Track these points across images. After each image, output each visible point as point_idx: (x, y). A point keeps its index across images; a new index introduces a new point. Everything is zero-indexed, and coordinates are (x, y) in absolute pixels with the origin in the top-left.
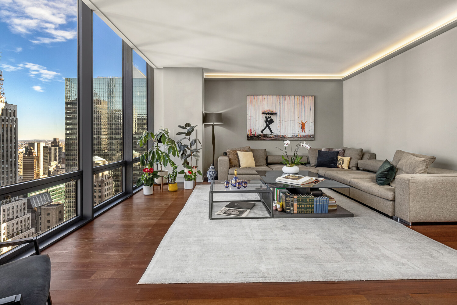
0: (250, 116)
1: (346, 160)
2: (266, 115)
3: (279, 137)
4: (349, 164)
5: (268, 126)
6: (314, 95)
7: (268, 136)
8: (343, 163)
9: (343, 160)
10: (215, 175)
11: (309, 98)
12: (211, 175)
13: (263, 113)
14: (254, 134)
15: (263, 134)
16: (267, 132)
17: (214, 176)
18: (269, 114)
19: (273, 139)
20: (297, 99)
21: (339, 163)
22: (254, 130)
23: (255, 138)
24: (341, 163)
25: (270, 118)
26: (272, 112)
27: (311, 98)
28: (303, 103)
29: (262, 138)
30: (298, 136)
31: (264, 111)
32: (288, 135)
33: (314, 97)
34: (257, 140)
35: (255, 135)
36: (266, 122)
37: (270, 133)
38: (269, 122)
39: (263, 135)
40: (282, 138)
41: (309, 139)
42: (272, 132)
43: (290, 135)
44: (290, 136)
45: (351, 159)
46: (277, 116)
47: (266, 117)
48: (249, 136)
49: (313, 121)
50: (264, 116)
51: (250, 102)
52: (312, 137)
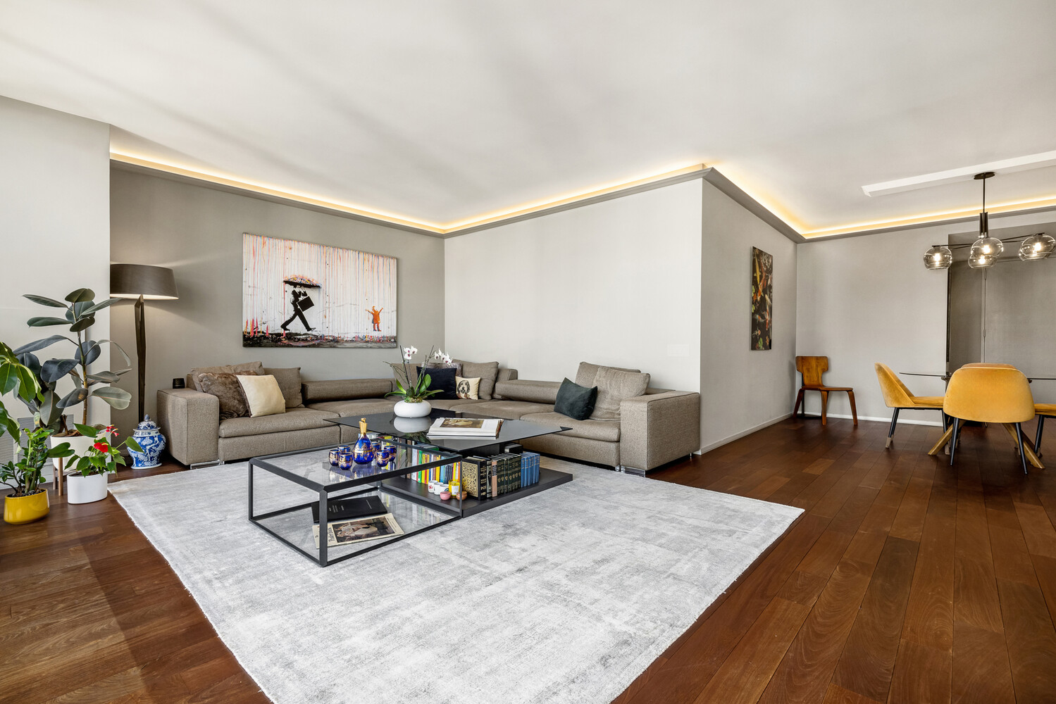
0: (251, 285)
1: (473, 382)
2: (295, 287)
3: (326, 339)
4: (478, 391)
5: (298, 313)
6: (397, 256)
7: (299, 337)
8: (468, 389)
9: (467, 384)
10: (161, 446)
11: (387, 261)
12: (148, 447)
13: (286, 282)
14: (263, 332)
15: (288, 332)
16: (297, 327)
17: (158, 449)
18: (301, 285)
19: (311, 343)
20: (364, 259)
21: (461, 389)
22: (264, 321)
23: (265, 341)
24: (466, 389)
25: (305, 294)
26: (309, 283)
27: (392, 261)
28: (375, 270)
29: (285, 342)
30: (367, 339)
31: (289, 277)
32: (346, 336)
33: (395, 260)
34: (272, 347)
35: (267, 335)
36: (294, 303)
37: (306, 331)
38: (302, 305)
39: (287, 334)
40: (331, 343)
41: (388, 345)
42: (309, 329)
43: (350, 336)
44: (349, 339)
45: (481, 380)
46: (321, 292)
47: (294, 293)
48: (249, 337)
49: (395, 309)
50: (290, 288)
51: (252, 252)
52: (393, 340)
